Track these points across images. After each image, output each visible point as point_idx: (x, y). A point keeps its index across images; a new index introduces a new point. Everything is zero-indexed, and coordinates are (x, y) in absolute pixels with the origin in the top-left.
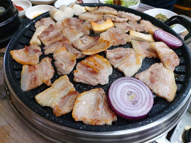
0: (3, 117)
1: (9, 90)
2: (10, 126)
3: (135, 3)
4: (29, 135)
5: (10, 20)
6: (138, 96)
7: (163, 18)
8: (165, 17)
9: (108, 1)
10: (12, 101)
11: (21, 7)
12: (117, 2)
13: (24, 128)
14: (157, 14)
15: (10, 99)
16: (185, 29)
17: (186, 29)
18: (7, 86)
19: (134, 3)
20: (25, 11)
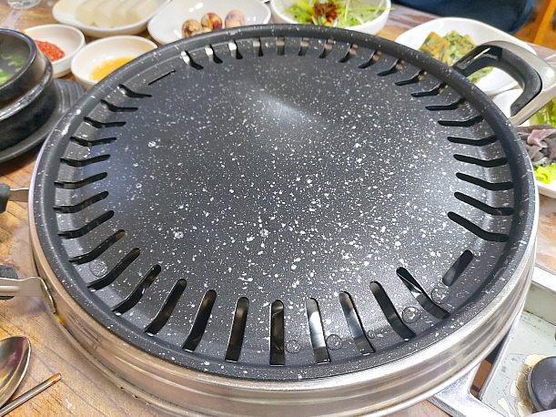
1: (51, 290)
3: (377, 11)
4: (112, 401)
5: (35, 93)
8: (465, 42)
10: (61, 319)
15: (57, 313)
18: (46, 280)
19: (373, 11)
20: (70, 59)
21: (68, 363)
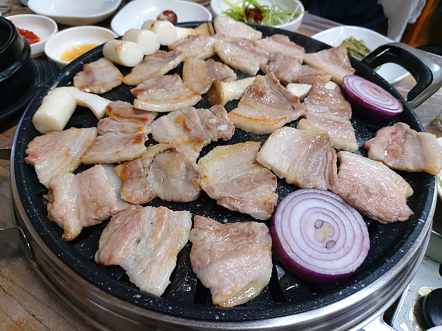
0: (17, 300)
1: (30, 238)
2: (37, 319)
3: (293, 15)
5: (14, 69)
6: (337, 231)
7: (358, 47)
8: (361, 45)
9: (233, 11)
10: (37, 263)
11: (31, 33)
12: (253, 12)
13: (69, 322)
14: (344, 39)
15: (34, 259)
16: (405, 73)
17: (408, 73)
18: (25, 230)
19: (290, 15)
20: (45, 43)
21: (43, 303)
